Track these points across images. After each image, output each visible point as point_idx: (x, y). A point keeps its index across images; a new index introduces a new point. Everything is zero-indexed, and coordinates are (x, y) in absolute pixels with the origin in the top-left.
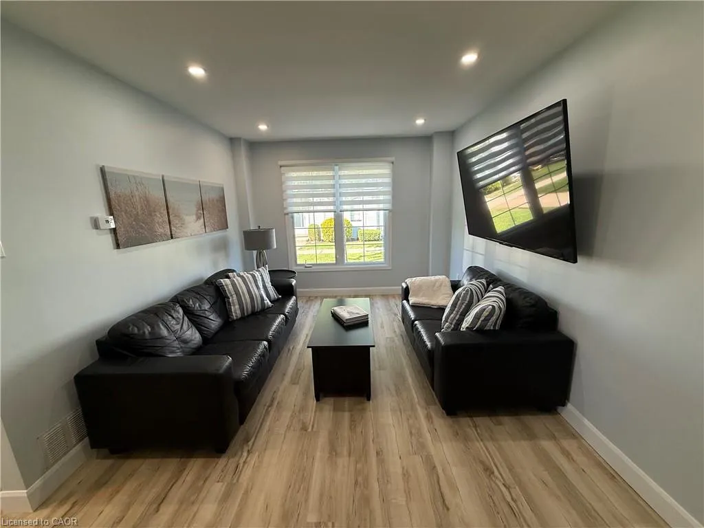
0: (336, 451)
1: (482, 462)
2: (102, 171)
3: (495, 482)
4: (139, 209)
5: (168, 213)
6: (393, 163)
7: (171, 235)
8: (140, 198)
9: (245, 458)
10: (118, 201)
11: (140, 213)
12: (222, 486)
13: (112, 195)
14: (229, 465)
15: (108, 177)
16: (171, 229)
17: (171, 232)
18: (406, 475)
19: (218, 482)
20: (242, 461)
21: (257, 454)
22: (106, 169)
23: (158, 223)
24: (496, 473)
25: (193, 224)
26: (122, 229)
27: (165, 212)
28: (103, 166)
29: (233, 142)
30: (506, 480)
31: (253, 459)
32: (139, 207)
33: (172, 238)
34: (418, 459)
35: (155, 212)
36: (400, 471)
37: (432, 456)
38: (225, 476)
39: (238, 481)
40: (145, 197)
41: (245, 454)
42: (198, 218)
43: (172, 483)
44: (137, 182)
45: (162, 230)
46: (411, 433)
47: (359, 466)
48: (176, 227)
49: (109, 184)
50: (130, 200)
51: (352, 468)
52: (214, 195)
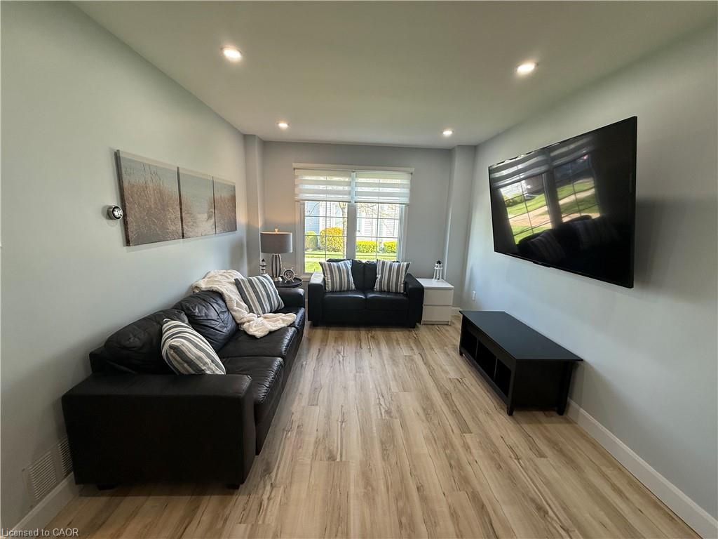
0: (371, 486)
1: (533, 500)
2: (117, 156)
3: (551, 524)
4: (153, 203)
5: (181, 209)
6: (412, 174)
7: (183, 233)
8: (154, 190)
9: (268, 493)
10: (131, 192)
11: (153, 206)
12: (246, 529)
13: (126, 185)
14: (251, 500)
15: (123, 164)
16: (182, 228)
17: (183, 230)
18: (454, 515)
19: (240, 523)
20: (265, 497)
21: (282, 488)
22: (122, 155)
23: (170, 219)
24: (550, 512)
25: (205, 224)
26: (134, 224)
27: (178, 208)
28: (118, 151)
29: (246, 138)
30: (563, 521)
31: (279, 494)
32: (152, 200)
33: (183, 237)
34: (463, 496)
35: (168, 206)
36: (446, 510)
37: (478, 492)
38: (248, 516)
39: (263, 522)
40: (160, 189)
41: (268, 488)
42: (209, 217)
43: (184, 526)
44: (152, 172)
45: (174, 229)
46: (451, 465)
47: (401, 504)
48: (187, 226)
49: (123, 172)
50: (144, 191)
51: (394, 508)
52: (225, 194)
